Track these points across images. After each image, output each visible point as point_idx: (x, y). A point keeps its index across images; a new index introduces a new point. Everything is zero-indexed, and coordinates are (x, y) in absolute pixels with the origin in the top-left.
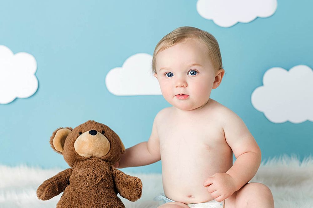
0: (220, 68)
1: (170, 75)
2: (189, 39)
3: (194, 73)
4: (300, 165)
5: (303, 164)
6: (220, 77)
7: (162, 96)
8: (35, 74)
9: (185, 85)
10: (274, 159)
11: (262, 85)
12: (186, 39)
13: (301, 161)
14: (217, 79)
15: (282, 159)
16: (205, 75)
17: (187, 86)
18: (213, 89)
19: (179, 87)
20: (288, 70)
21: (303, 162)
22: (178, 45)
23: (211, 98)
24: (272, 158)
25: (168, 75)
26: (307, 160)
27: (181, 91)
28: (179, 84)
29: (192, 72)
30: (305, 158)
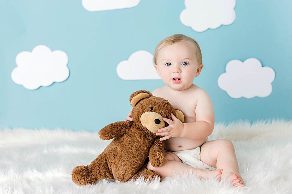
0: (201, 63)
1: (169, 64)
2: (184, 41)
3: (186, 64)
4: (251, 127)
5: (253, 126)
6: (200, 69)
7: (161, 80)
8: (67, 65)
9: (180, 71)
10: (233, 122)
11: (225, 72)
12: (182, 41)
13: (252, 124)
14: (198, 71)
15: (238, 123)
16: (193, 66)
17: (181, 72)
18: (196, 77)
19: (176, 72)
20: (243, 62)
21: (253, 124)
22: (176, 44)
23: (193, 83)
24: (232, 122)
25: (167, 65)
26: (256, 123)
27: (176, 75)
28: (176, 70)
29: (184, 64)
30: (254, 122)
